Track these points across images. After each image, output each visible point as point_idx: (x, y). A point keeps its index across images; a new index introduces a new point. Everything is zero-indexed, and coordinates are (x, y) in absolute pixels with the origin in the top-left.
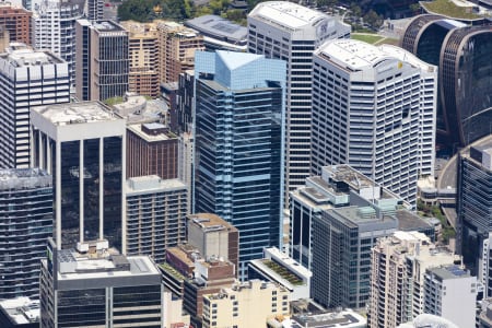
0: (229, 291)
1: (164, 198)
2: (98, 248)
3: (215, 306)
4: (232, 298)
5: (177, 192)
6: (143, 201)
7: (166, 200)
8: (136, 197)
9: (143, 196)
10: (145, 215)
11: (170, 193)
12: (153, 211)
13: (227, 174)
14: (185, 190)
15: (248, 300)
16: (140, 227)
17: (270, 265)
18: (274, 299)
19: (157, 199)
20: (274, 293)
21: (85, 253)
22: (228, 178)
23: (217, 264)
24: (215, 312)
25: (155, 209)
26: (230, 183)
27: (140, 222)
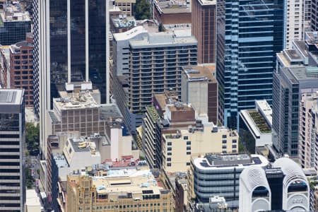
0: (184, 132)
1: (175, 52)
2: (82, 88)
3: (170, 144)
4: (186, 138)
5: (187, 47)
6: (155, 53)
7: (177, 53)
8: (150, 49)
9: (157, 49)
10: (157, 65)
11: (181, 47)
12: (165, 62)
13: (234, 34)
14: (194, 46)
15: (201, 141)
16: (153, 76)
17: (253, 115)
18: (225, 142)
19: (169, 52)
20: (224, 136)
21: (71, 92)
22: (235, 38)
23: (182, 108)
24: (170, 149)
25: (167, 60)
26: (237, 42)
27: (153, 71)
